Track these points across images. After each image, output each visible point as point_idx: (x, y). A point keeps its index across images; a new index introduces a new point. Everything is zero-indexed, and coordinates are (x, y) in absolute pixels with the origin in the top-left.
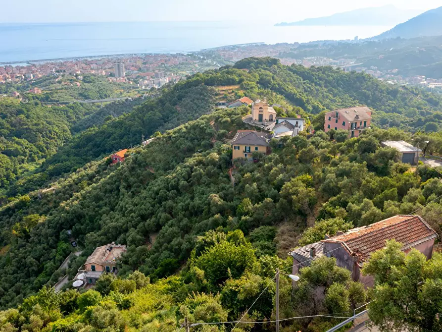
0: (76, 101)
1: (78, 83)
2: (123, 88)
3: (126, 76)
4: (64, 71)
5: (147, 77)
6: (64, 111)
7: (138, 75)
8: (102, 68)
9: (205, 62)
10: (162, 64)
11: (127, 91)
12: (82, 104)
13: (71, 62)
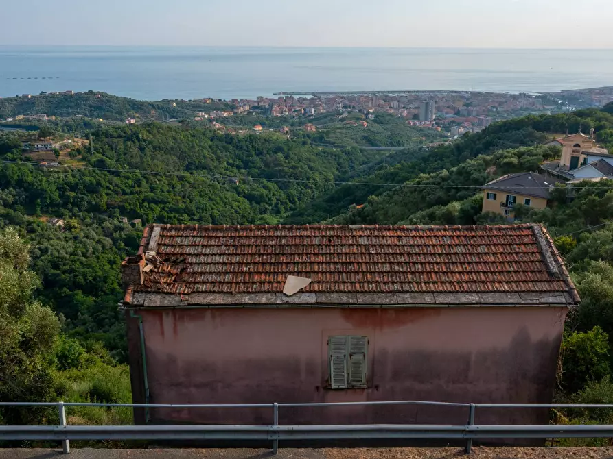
0: (355, 145)
1: (365, 123)
2: (426, 135)
3: (434, 120)
4: (354, 107)
5: (466, 124)
6: (335, 156)
7: (453, 119)
8: (404, 107)
9: (564, 108)
10: (494, 107)
11: (432, 139)
12: (362, 151)
13: (366, 97)
